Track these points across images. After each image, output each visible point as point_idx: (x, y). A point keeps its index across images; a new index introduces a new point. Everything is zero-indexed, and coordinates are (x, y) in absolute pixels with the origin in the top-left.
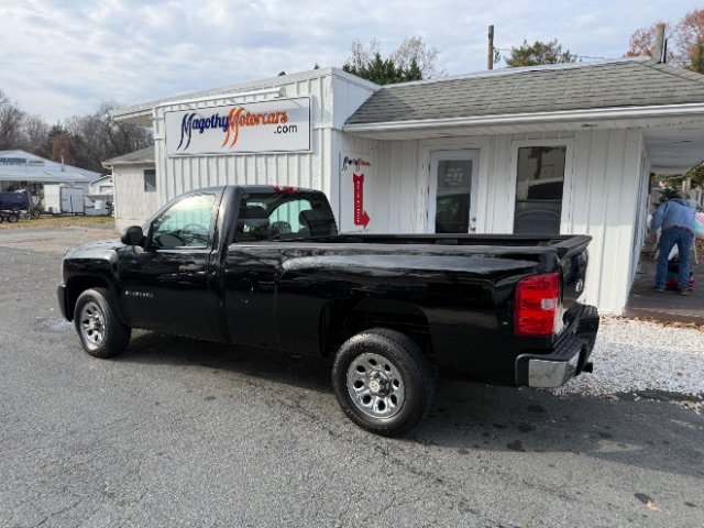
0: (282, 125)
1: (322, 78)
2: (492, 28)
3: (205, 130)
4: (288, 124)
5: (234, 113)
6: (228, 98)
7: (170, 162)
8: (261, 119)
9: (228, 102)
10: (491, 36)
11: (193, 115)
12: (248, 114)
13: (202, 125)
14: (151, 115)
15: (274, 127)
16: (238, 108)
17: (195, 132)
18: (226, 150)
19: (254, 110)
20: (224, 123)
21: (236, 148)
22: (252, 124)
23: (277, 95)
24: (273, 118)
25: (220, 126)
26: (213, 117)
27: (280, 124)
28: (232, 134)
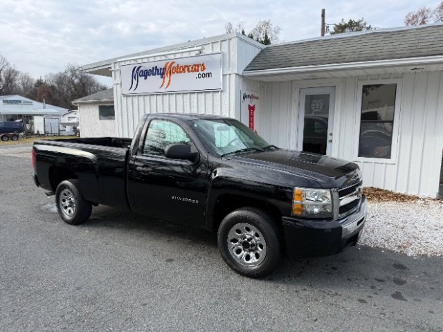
0: (201, 73)
1: (230, 39)
2: (323, 11)
3: (148, 77)
4: (205, 72)
5: (169, 65)
6: (164, 55)
7: (124, 99)
8: (186, 69)
9: (164, 58)
10: (323, 16)
11: (140, 67)
12: (178, 66)
13: (146, 74)
14: (111, 68)
15: (196, 74)
16: (170, 62)
17: (141, 79)
18: (163, 90)
19: (182, 63)
20: (161, 72)
21: (170, 89)
22: (180, 72)
23: (198, 52)
24: (195, 68)
25: (158, 74)
26: (153, 68)
27: (200, 72)
28: (167, 79)
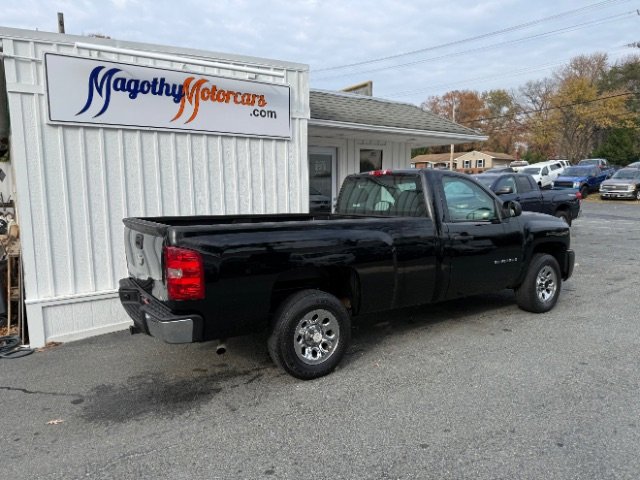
0: (260, 109)
1: (299, 72)
3: (140, 95)
5: (193, 83)
7: (55, 133)
8: (232, 97)
11: (115, 71)
12: (214, 88)
13: (134, 88)
16: (198, 78)
17: (119, 97)
19: (222, 85)
21: (192, 125)
23: (253, 76)
24: (249, 99)
25: (168, 94)
26: (155, 80)
27: (256, 106)
28: (189, 108)
